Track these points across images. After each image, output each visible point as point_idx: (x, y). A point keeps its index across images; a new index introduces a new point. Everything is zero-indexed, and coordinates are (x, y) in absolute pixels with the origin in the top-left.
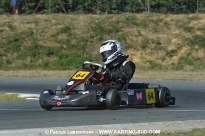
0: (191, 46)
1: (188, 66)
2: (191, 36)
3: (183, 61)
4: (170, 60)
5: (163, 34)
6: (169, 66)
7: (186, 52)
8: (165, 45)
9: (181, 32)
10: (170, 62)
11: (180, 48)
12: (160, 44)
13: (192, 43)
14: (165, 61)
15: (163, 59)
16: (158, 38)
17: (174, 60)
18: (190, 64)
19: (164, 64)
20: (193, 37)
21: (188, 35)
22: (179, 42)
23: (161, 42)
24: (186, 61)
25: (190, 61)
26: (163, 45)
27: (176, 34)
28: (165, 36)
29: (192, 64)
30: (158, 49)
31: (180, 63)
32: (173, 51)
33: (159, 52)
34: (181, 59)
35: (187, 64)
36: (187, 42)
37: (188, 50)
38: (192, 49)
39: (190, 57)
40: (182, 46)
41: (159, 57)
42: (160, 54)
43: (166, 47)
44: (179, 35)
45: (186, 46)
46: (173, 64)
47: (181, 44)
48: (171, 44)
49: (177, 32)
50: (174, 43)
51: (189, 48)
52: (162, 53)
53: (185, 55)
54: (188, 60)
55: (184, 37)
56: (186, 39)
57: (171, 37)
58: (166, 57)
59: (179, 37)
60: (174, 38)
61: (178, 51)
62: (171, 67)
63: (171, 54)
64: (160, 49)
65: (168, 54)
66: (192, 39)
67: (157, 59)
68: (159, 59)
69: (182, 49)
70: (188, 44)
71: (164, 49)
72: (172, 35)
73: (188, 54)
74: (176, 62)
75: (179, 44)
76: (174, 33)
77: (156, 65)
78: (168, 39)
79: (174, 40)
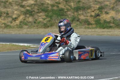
0: (25, 15)
1: (25, 26)
2: (24, 10)
3: (22, 23)
4: (15, 22)
5: (9, 9)
6: (15, 26)
7: (22, 18)
8: (11, 15)
9: (18, 8)
10: (15, 24)
11: (19, 16)
12: (8, 14)
13: (25, 13)
14: (12, 23)
15: (11, 22)
16: (7, 11)
17: (17, 23)
18: (26, 25)
19: (12, 25)
20: (25, 10)
21: (23, 9)
22: (18, 13)
23: (9, 13)
24: (24, 23)
25: (26, 23)
26: (10, 15)
27: (16, 9)
28: (10, 10)
29: (27, 25)
30: (7, 17)
31: (20, 25)
32: (16, 18)
33: (9, 18)
34: (21, 22)
35: (24, 25)
36: (23, 13)
37: (24, 17)
38: (26, 17)
39: (25, 21)
40: (20, 15)
41: (9, 21)
42: (9, 20)
43: (12, 16)
44: (18, 9)
45: (23, 15)
46: (17, 25)
47: (19, 14)
48: (14, 14)
49: (17, 7)
50: (16, 14)
51: (24, 16)
52: (10, 19)
53: (23, 20)
54: (25, 23)
55: (21, 10)
56: (22, 12)
57: (14, 11)
58: (13, 21)
59: (18, 10)
60: (16, 11)
61: (18, 18)
62: (16, 27)
63: (15, 19)
64: (9, 17)
65: (13, 19)
66: (25, 11)
67: (8, 22)
68: (9, 22)
69: (20, 17)
70: (23, 14)
71: (11, 17)
72: (14, 9)
73: (24, 20)
74: (18, 24)
75: (18, 14)
76: (15, 8)
77: (8, 26)
78: (12, 11)
79: (15, 12)
